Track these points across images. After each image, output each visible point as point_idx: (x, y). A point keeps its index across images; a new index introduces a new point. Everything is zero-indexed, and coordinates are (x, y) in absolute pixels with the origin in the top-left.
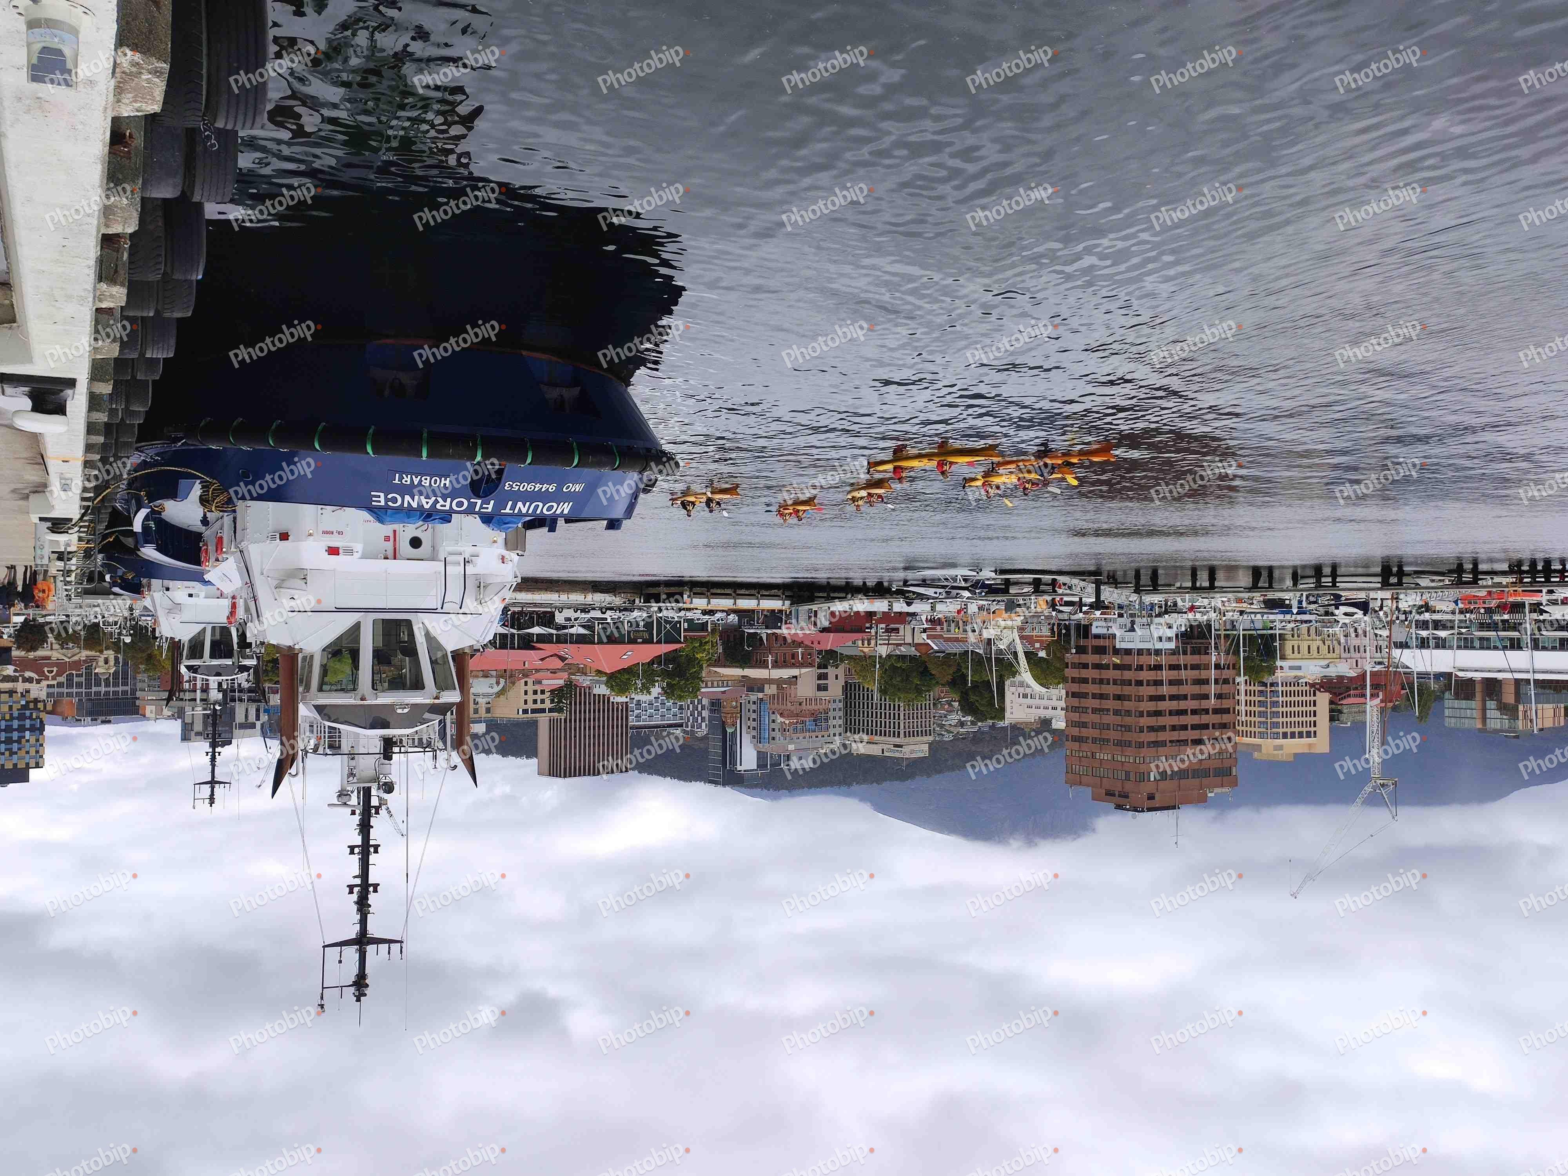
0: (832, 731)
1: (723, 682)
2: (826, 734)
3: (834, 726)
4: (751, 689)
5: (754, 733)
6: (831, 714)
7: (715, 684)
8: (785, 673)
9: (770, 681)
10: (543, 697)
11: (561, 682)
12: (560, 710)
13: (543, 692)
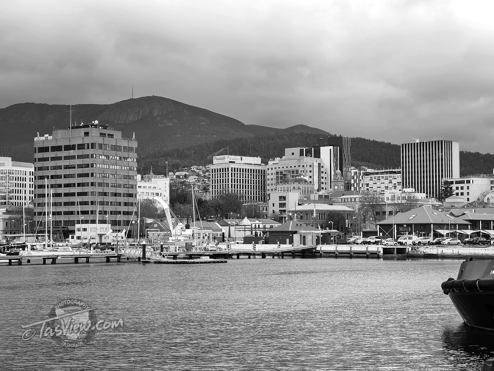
0: (274, 171)
1: (344, 202)
2: (278, 170)
3: (272, 174)
4: (326, 197)
5: (322, 170)
6: (274, 182)
7: (349, 200)
8: (306, 207)
9: (315, 202)
10: (457, 191)
11: (447, 200)
12: (446, 183)
13: (457, 194)
